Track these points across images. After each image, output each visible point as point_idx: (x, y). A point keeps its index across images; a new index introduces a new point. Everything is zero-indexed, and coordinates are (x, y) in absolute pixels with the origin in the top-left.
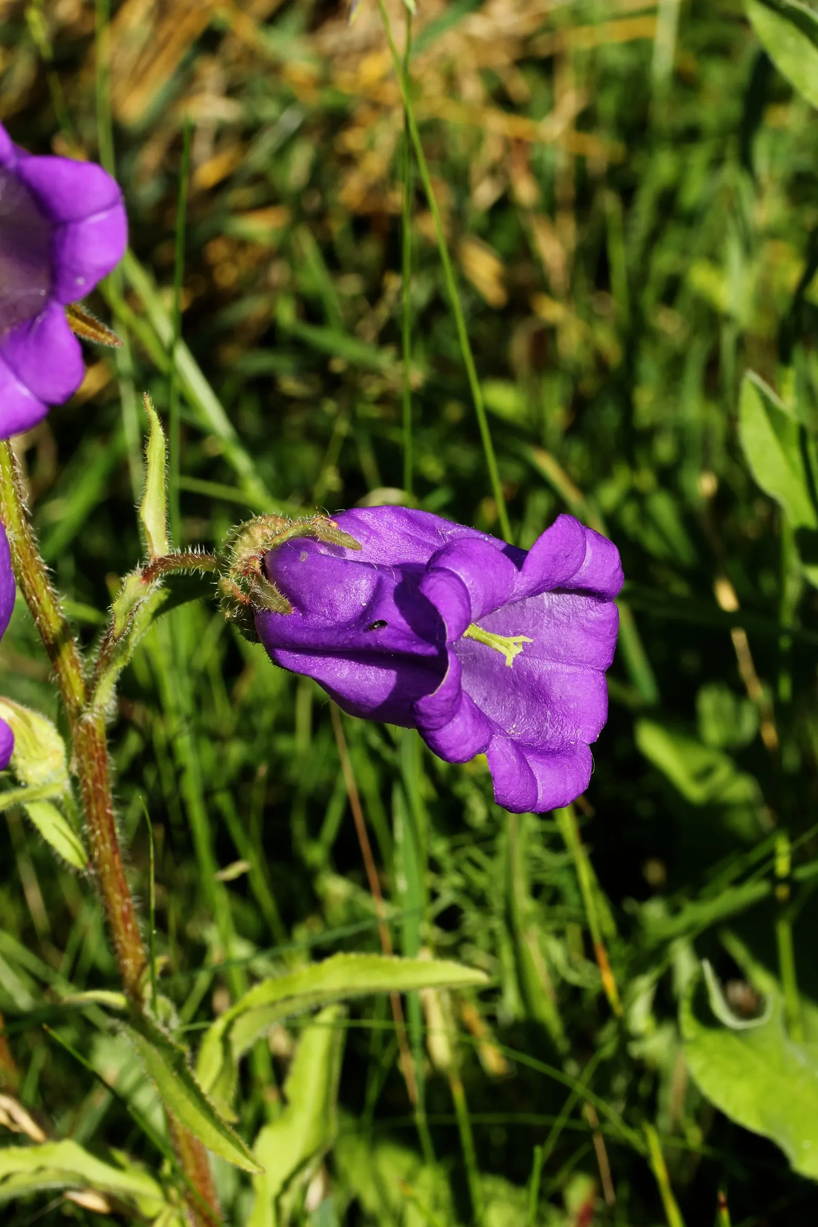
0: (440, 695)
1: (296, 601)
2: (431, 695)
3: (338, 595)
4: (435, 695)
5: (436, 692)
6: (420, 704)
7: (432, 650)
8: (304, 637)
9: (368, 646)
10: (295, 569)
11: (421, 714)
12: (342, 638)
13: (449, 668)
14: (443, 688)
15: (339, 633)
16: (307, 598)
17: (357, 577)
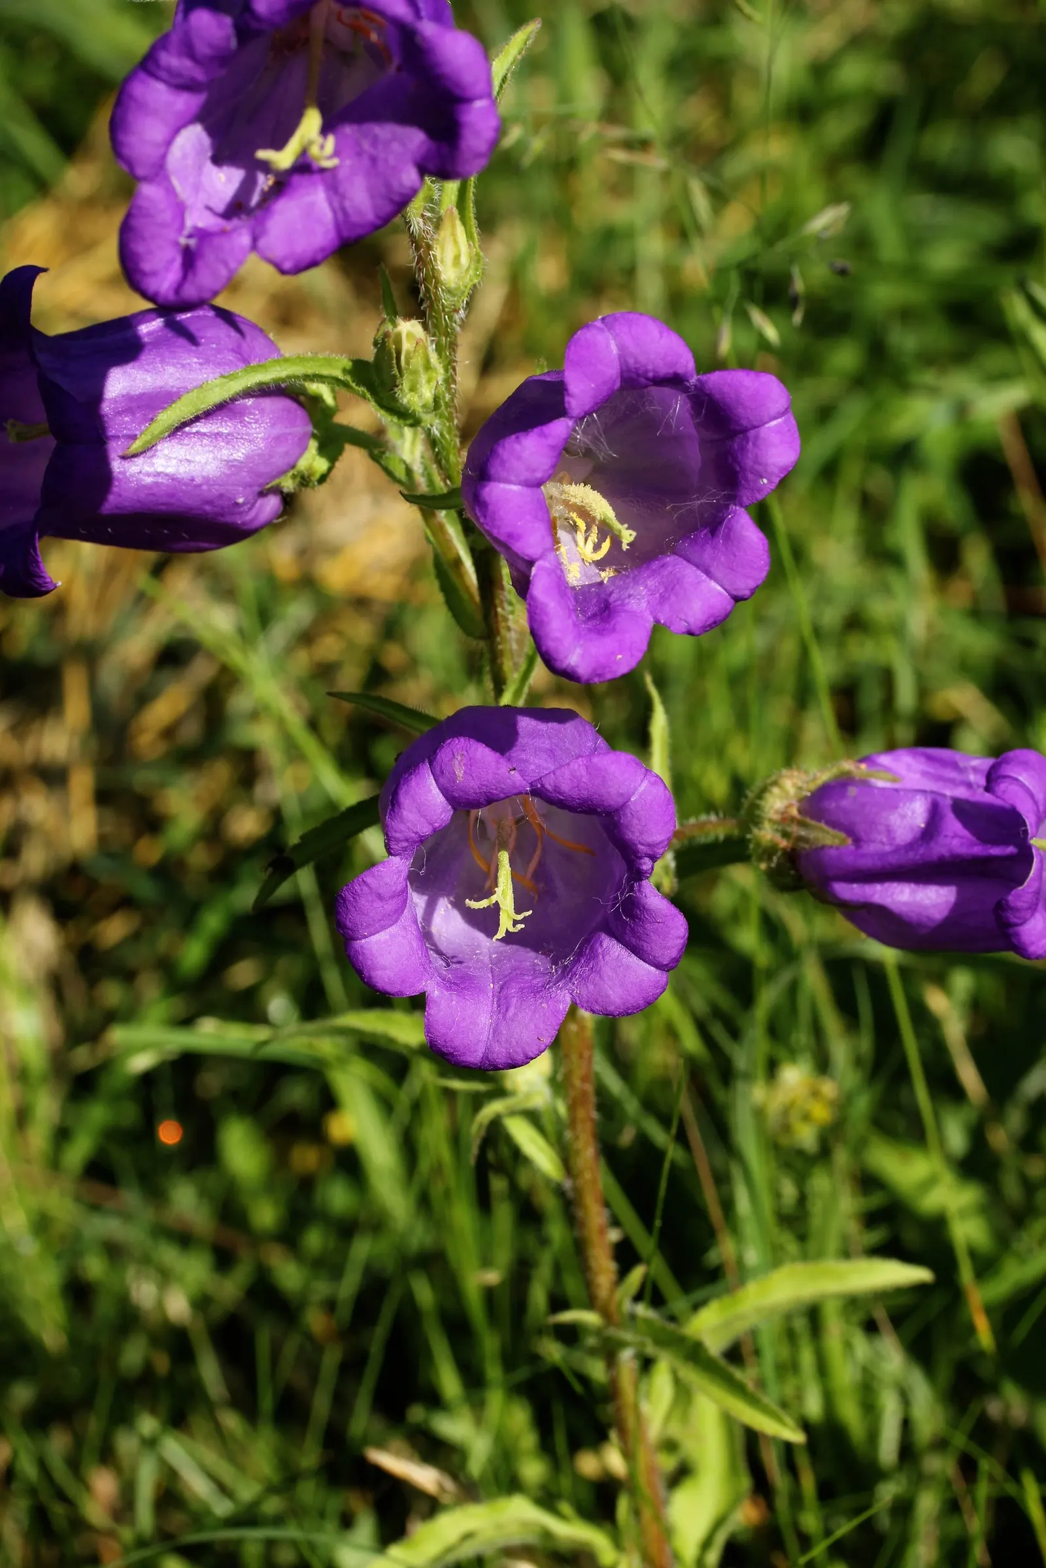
0: (1028, 886)
1: (850, 831)
2: (1020, 888)
3: (894, 819)
4: (1025, 887)
5: (1026, 884)
6: (1010, 898)
7: (1011, 850)
8: (866, 863)
9: (941, 859)
10: (845, 803)
11: (1012, 909)
12: (911, 855)
13: (1035, 860)
14: (1032, 879)
15: (907, 851)
16: (861, 829)
17: (911, 800)
